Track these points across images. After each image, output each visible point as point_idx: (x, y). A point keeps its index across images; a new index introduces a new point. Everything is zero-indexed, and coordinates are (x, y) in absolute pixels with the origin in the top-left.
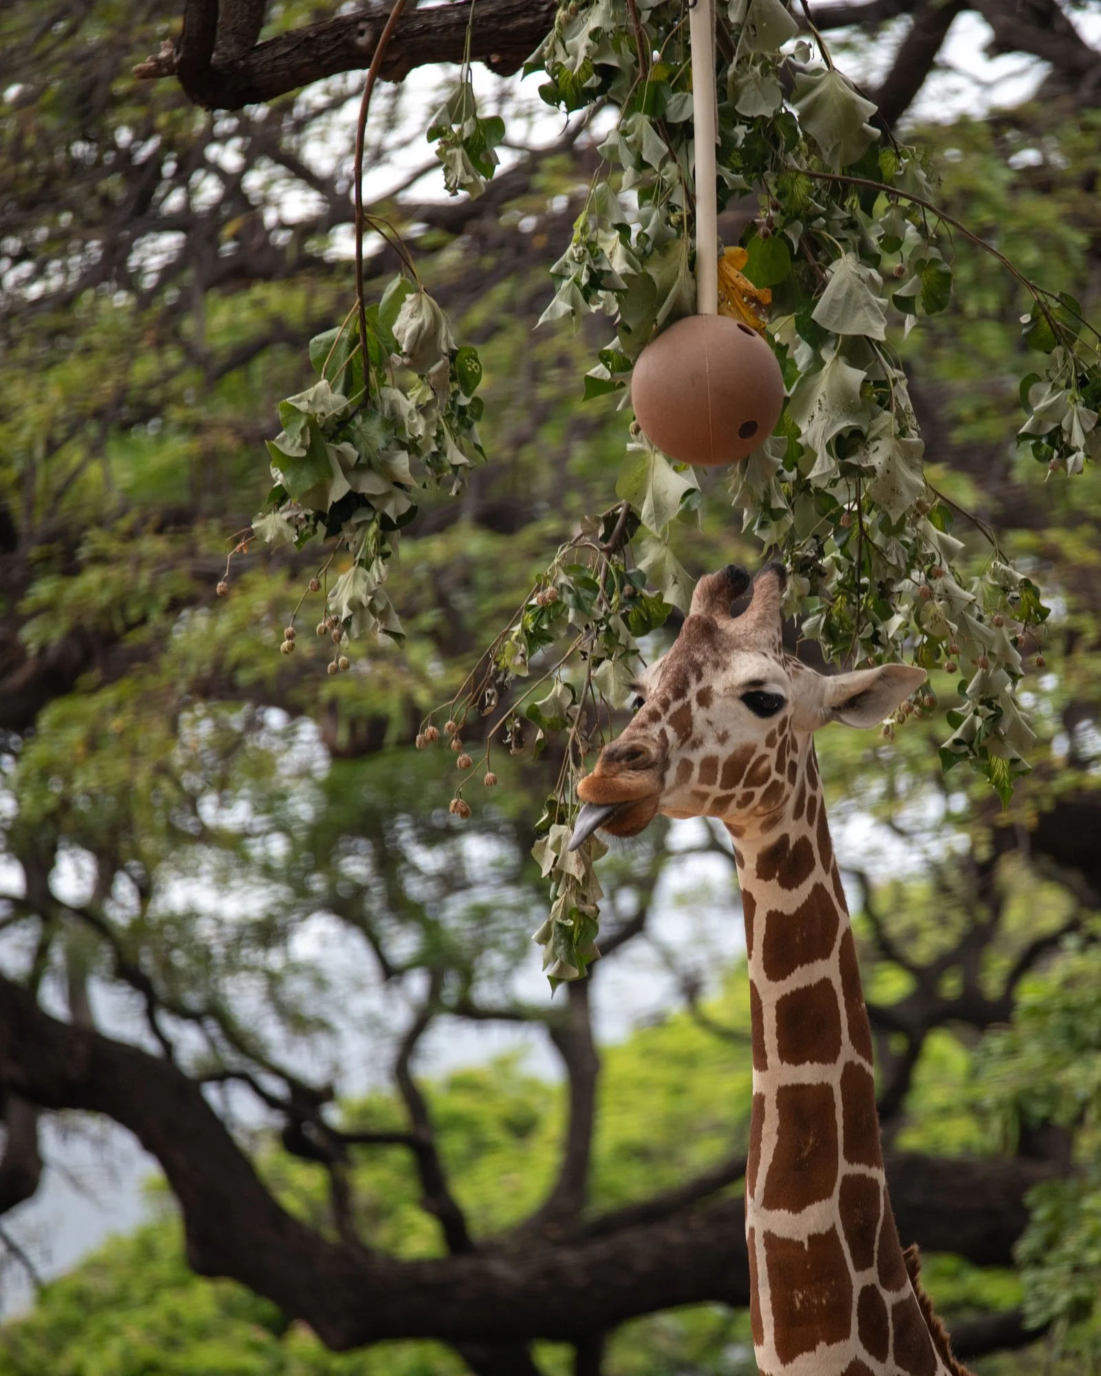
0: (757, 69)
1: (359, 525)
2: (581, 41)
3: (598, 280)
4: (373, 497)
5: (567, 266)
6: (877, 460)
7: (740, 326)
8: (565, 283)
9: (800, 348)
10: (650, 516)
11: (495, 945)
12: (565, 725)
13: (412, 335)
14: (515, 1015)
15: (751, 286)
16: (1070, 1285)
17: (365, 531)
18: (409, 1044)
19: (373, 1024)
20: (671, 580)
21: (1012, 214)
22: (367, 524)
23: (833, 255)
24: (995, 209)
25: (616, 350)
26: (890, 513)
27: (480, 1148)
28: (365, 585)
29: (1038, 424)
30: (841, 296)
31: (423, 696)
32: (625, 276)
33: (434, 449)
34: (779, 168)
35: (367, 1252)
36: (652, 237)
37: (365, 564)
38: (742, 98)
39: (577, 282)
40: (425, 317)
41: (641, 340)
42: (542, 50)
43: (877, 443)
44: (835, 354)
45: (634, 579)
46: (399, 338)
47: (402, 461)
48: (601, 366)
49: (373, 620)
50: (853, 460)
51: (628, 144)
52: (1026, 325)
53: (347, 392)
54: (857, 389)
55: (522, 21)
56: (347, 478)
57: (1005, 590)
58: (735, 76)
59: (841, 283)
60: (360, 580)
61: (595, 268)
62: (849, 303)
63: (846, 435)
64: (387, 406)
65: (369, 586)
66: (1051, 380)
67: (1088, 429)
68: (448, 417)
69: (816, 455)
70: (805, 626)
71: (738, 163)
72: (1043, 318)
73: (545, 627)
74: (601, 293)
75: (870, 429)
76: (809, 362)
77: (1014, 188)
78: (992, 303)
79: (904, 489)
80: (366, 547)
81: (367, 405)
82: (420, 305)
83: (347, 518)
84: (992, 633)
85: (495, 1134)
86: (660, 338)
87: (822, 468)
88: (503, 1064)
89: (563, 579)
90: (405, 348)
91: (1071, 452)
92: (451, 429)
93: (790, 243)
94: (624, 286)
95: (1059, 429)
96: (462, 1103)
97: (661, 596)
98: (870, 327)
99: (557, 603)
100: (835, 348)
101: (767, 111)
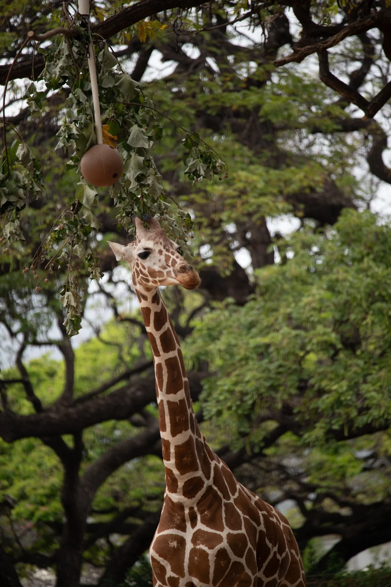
0: (107, 74)
1: (10, 210)
2: (57, 70)
3: (71, 136)
4: (14, 202)
5: (61, 133)
6: (150, 182)
7: (110, 147)
8: (61, 138)
9: (124, 152)
10: (86, 203)
11: (43, 324)
12: (66, 264)
13: (22, 155)
14: (50, 343)
15: (111, 135)
16: (216, 406)
17: (13, 211)
18: (20, 353)
19: (9, 349)
20: (92, 221)
21: (173, 107)
22: (12, 210)
23: (132, 125)
24: (168, 105)
25: (75, 156)
26: (154, 197)
27: (40, 381)
28: (13, 227)
29: (190, 169)
30: (135, 137)
31: (19, 257)
32: (77, 135)
33: (31, 187)
34: (115, 101)
35: (14, 413)
36: (83, 123)
37: (13, 221)
38: (103, 83)
39: (65, 137)
40: (25, 150)
41: (82, 152)
42: (42, 74)
43: (149, 177)
44: (134, 153)
45: (82, 221)
46: (18, 156)
47: (21, 191)
48: (71, 161)
49: (17, 237)
50: (142, 182)
51: (75, 97)
52: (184, 142)
53: (3, 173)
54: (142, 162)
55: (39, 65)
56: (6, 197)
57: (182, 217)
58: (101, 77)
59: (135, 133)
60: (12, 226)
61: (69, 133)
62: (137, 139)
63: (140, 176)
64: (15, 176)
65: (15, 227)
66: (192, 157)
67: (205, 169)
68: (34, 178)
69: (131, 183)
70: (129, 231)
71: (104, 101)
72: (189, 139)
73: (61, 236)
74: (71, 140)
75: (147, 173)
76: (127, 156)
77: (173, 99)
78: (170, 132)
79: (157, 190)
80: (13, 216)
81: (9, 177)
82: (23, 147)
83: (6, 209)
84: (180, 229)
85: (44, 376)
86: (88, 152)
87: (133, 186)
88: (45, 357)
89: (65, 222)
90: (20, 159)
91: (200, 176)
92: (35, 181)
93: (119, 123)
94: (78, 137)
95: (196, 170)
96: (34, 369)
97: (90, 225)
98: (144, 145)
99: (64, 229)
100: (134, 151)
101: (111, 86)
